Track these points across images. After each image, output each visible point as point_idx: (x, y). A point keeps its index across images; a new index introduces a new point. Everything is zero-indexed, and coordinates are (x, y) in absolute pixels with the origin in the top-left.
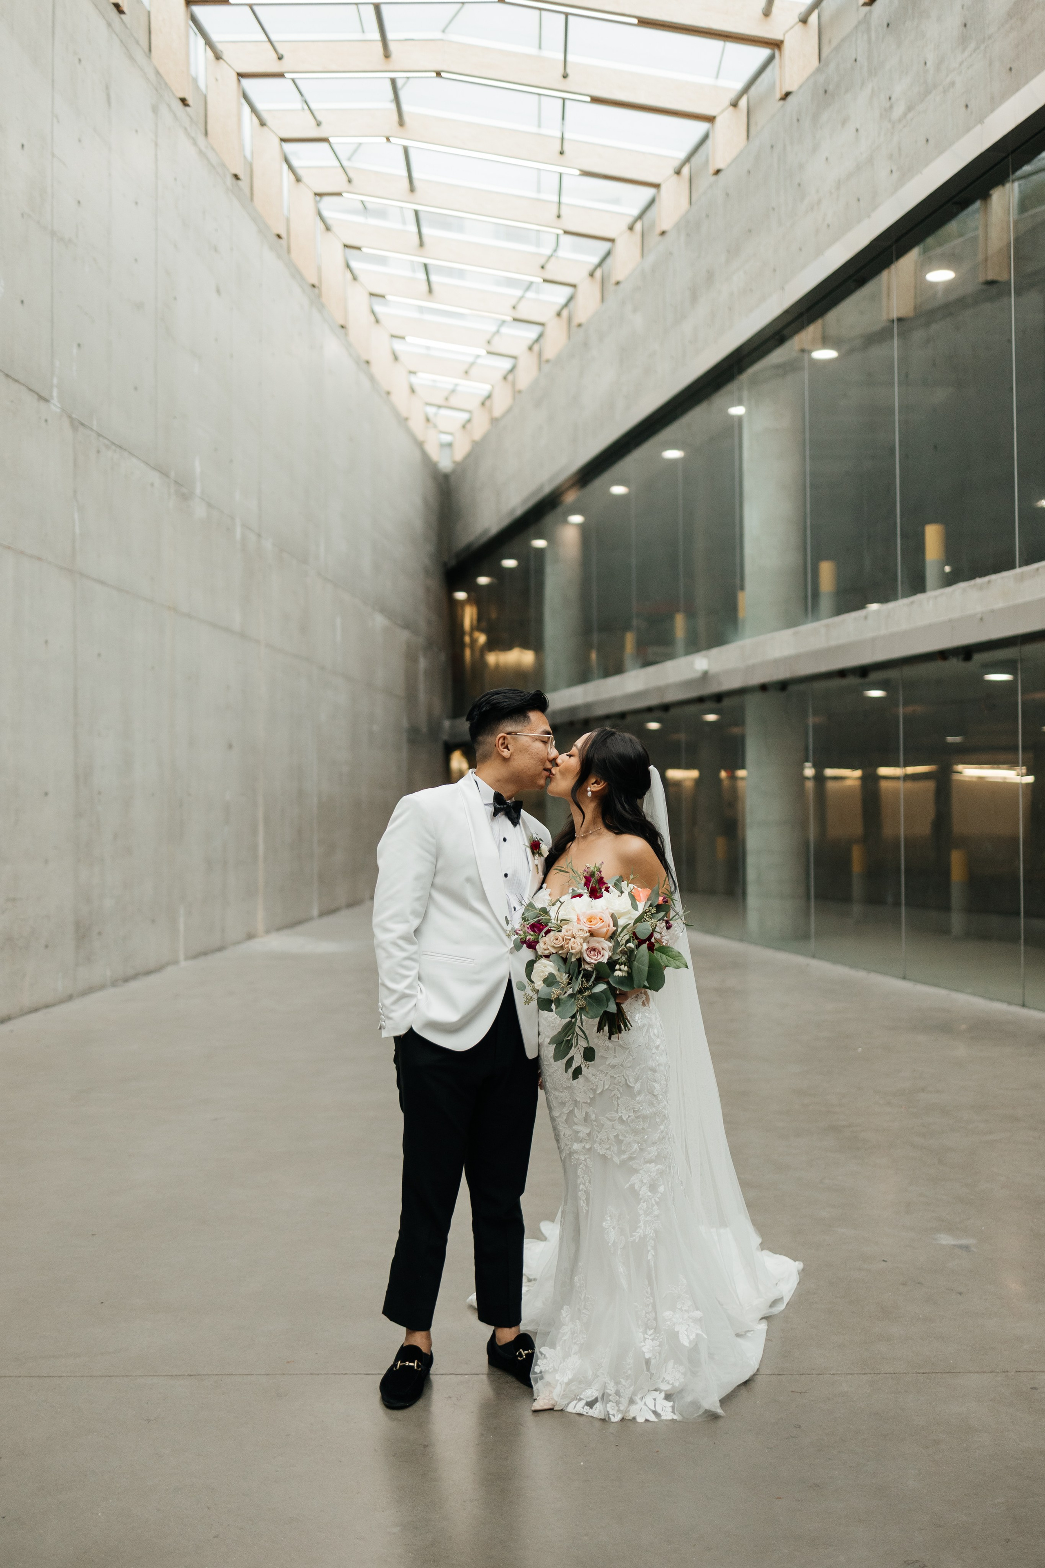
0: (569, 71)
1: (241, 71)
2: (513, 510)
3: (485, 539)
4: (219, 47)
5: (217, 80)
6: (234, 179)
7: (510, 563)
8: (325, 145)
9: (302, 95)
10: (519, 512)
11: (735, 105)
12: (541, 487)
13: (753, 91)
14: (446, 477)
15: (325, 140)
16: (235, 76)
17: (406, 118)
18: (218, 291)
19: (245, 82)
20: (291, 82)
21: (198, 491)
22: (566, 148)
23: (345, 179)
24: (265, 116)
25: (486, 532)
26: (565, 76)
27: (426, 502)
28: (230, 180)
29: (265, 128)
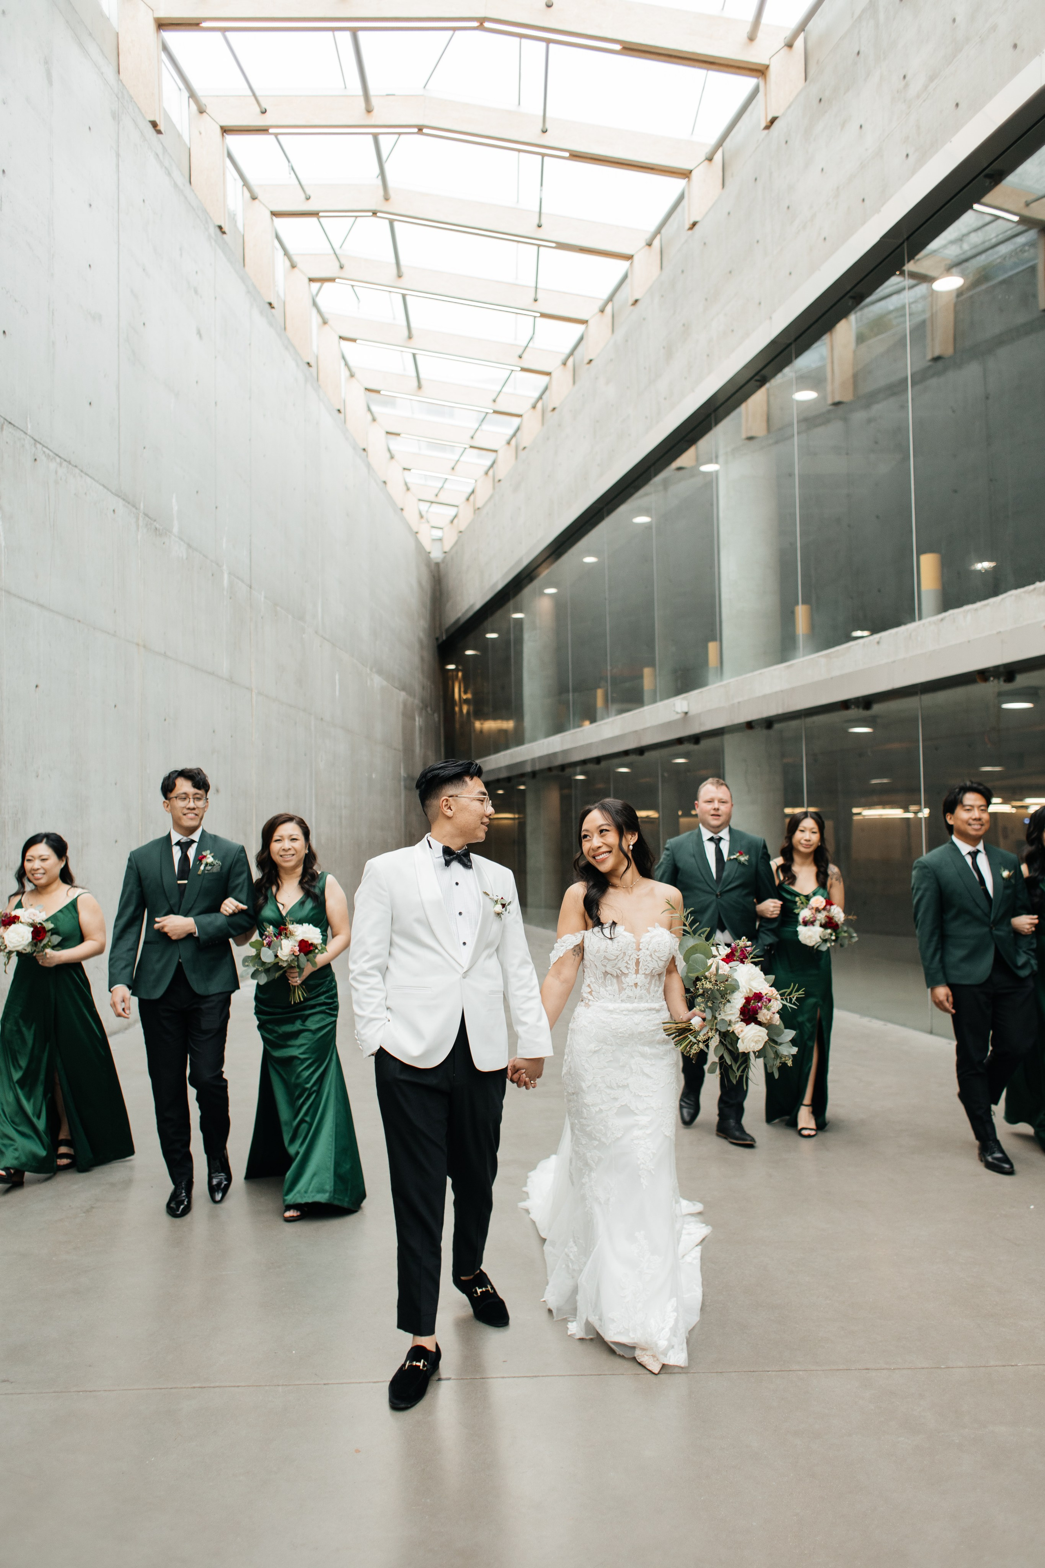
0: (548, 126)
1: (224, 124)
2: (495, 584)
3: (471, 613)
4: (204, 101)
5: (200, 133)
6: (218, 230)
7: (494, 636)
8: (314, 220)
9: (289, 161)
10: (500, 586)
11: (710, 159)
12: (520, 560)
13: (727, 143)
14: (437, 565)
15: (315, 214)
16: (219, 131)
17: (391, 193)
18: (199, 333)
19: (230, 139)
20: (273, 137)
21: (175, 530)
22: (543, 222)
23: (338, 265)
24: (257, 191)
25: (472, 606)
26: (544, 131)
27: (420, 583)
28: (213, 231)
29: (256, 201)
